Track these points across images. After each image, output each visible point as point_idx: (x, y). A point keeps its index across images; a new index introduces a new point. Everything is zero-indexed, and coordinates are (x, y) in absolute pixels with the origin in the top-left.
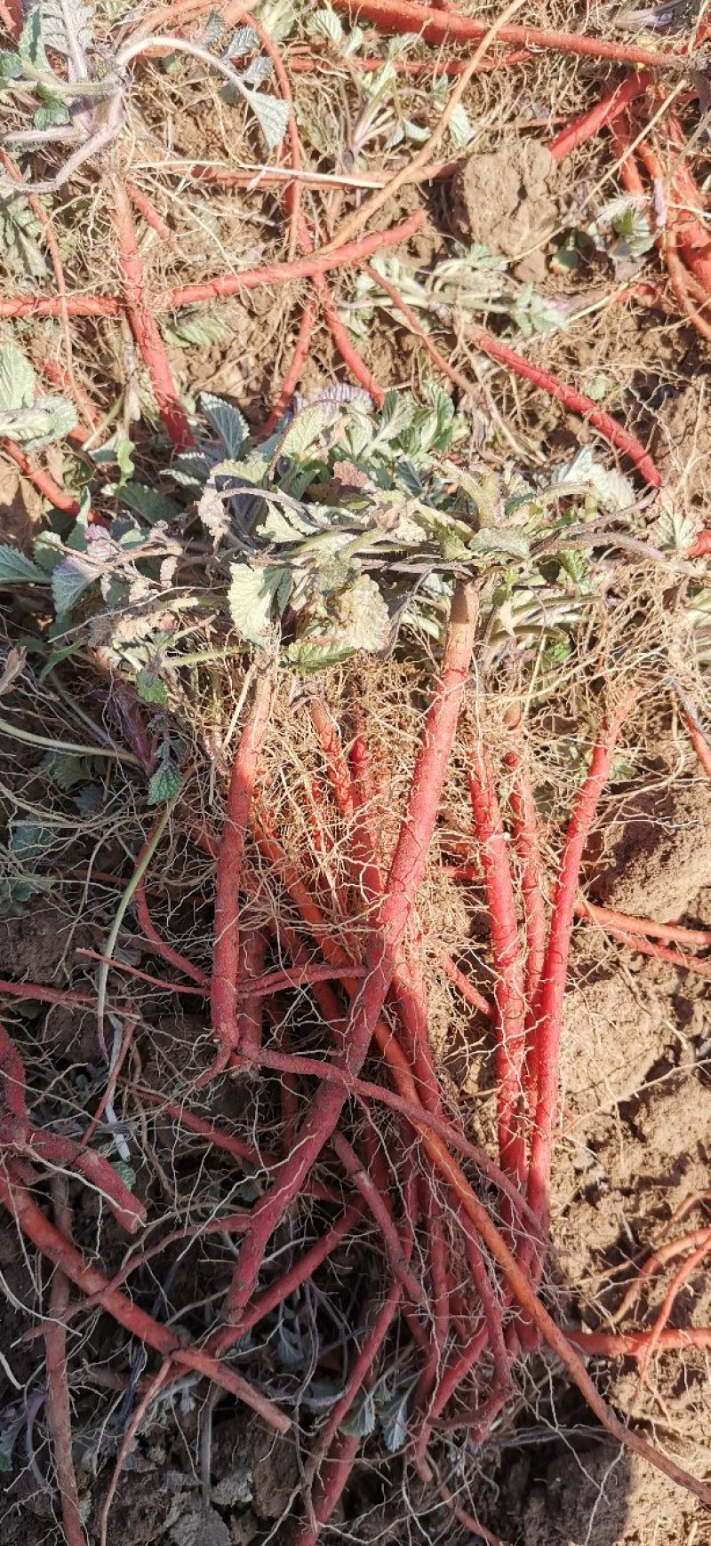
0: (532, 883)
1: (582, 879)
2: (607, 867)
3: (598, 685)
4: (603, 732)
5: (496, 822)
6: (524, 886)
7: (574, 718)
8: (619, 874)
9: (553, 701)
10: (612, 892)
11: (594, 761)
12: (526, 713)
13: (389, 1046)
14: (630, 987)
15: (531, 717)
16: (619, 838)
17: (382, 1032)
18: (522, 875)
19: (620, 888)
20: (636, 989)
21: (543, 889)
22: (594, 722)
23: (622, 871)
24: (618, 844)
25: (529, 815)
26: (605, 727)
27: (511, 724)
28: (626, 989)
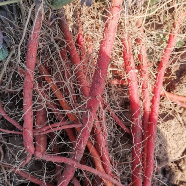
0: (145, 86)
1: (164, 83)
2: (173, 79)
3: (172, 10)
4: (173, 29)
5: (133, 65)
6: (143, 88)
7: (162, 23)
8: (177, 82)
9: (155, 17)
10: (174, 88)
11: (169, 40)
12: (144, 22)
13: (92, 150)
14: (179, 121)
15: (146, 23)
16: (178, 68)
17: (89, 145)
18: (142, 84)
19: (177, 87)
20: (182, 122)
21: (150, 89)
22: (169, 24)
23: (178, 81)
24: (177, 71)
25: (145, 61)
26: (174, 27)
27: (139, 26)
28: (178, 122)
